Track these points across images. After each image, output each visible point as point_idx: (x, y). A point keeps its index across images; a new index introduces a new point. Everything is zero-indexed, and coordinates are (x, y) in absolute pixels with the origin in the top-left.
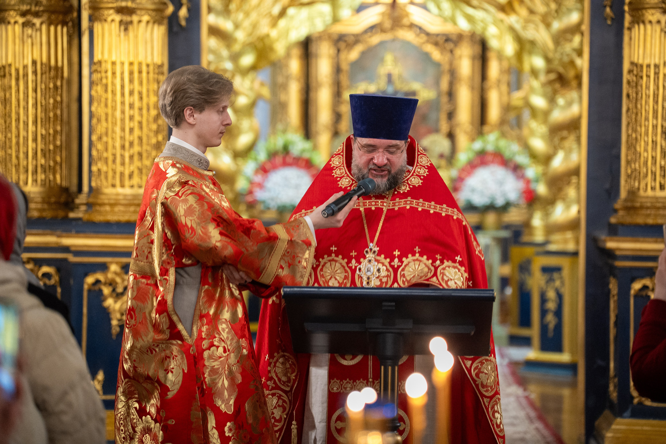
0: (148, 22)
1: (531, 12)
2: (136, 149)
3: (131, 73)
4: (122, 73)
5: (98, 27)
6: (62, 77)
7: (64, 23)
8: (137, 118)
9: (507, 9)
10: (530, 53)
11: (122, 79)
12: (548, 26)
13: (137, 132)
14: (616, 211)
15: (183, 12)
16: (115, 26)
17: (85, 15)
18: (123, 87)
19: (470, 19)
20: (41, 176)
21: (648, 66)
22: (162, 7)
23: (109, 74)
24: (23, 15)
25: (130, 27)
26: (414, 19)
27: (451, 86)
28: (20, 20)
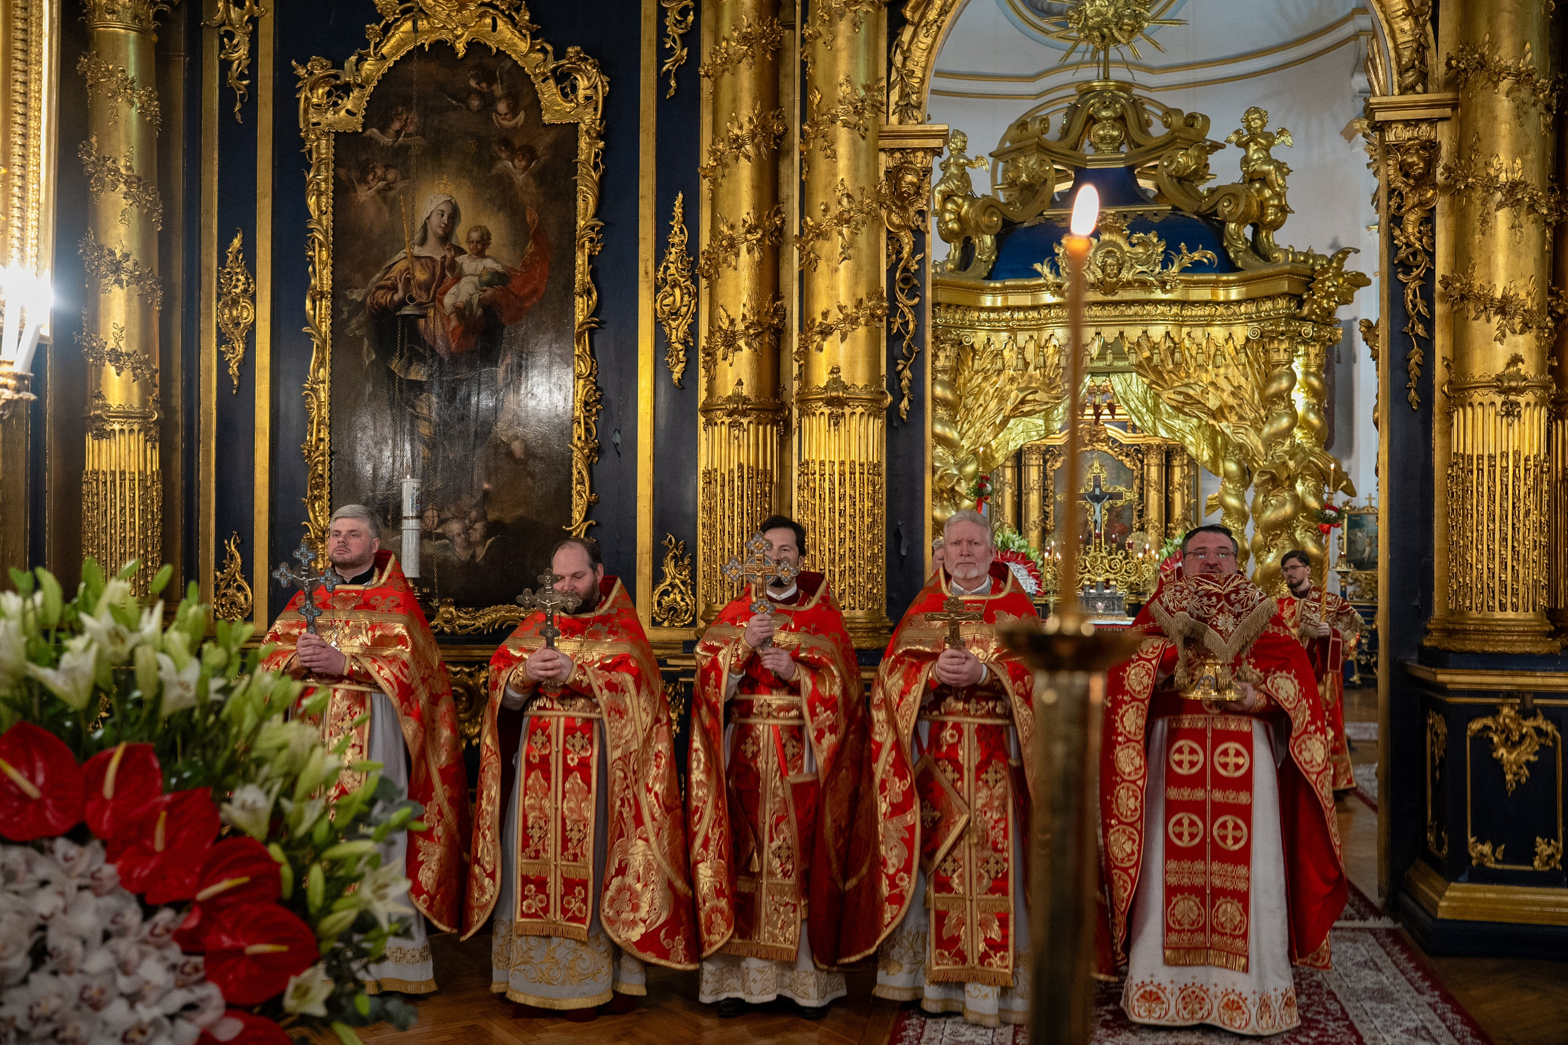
0: (862, 414)
1: (1241, 418)
2: (848, 563)
3: (842, 474)
4: (832, 475)
5: (806, 421)
6: (771, 482)
7: (775, 422)
8: (849, 527)
9: (1219, 416)
10: (1224, 459)
11: (832, 482)
12: (1259, 431)
14: (1427, 632)
15: (905, 404)
16: (824, 421)
17: (795, 412)
18: (832, 491)
19: (1169, 428)
21: (1480, 457)
22: (879, 397)
23: (817, 476)
24: (730, 414)
25: (842, 421)
26: (1110, 433)
27: (1142, 489)
28: (727, 420)
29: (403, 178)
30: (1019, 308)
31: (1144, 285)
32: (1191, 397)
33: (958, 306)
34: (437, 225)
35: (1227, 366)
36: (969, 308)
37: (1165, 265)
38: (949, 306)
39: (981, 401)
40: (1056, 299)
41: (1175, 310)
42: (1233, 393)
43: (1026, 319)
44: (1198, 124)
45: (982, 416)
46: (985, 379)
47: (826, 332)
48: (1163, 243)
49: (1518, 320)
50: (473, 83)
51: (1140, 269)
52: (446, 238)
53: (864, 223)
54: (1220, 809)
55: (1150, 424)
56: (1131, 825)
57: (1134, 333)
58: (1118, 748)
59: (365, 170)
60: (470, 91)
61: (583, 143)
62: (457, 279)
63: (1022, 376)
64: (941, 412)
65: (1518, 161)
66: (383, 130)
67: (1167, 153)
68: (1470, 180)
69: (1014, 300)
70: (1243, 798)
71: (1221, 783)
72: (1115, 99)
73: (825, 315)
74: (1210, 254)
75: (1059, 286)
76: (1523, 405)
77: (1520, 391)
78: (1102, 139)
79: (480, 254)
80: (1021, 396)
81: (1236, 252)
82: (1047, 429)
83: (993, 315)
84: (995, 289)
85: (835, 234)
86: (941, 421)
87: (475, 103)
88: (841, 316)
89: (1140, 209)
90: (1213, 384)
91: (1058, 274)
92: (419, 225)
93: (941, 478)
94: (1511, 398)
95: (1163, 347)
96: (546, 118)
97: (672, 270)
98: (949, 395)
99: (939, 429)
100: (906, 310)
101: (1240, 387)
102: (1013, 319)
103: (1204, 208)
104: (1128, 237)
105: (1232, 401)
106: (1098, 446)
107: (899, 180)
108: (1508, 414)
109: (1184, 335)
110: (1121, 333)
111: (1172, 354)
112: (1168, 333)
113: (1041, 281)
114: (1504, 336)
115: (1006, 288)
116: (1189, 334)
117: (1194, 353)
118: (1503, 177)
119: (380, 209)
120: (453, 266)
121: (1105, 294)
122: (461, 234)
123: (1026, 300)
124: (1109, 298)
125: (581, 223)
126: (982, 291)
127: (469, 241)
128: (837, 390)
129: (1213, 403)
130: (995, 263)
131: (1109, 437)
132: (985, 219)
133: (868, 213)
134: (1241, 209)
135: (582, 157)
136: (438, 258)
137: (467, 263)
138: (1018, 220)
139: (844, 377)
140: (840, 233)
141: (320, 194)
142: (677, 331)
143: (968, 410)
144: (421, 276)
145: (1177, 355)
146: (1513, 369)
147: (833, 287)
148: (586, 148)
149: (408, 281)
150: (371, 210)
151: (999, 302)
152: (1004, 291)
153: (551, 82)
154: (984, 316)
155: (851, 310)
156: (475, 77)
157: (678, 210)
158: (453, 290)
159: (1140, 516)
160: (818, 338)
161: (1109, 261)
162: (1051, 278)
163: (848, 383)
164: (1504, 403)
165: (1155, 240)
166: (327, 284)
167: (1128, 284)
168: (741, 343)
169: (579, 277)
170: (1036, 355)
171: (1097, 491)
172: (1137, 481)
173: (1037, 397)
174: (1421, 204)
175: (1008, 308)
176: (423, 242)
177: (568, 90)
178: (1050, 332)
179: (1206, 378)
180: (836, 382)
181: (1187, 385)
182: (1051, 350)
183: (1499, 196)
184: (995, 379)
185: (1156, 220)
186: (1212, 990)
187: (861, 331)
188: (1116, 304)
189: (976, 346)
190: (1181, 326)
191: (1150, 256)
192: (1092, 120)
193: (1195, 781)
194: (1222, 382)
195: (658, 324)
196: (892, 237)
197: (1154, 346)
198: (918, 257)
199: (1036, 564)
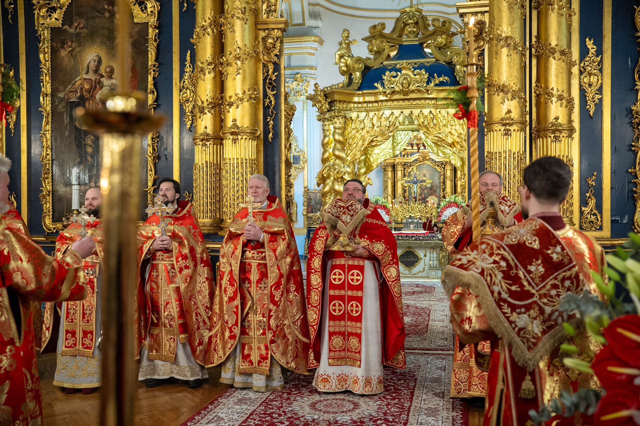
0: (246, 138)
1: (462, 147)
3: (238, 163)
4: (234, 164)
5: (225, 142)
8: (240, 185)
9: (452, 146)
11: (233, 167)
13: (240, 192)
15: (271, 135)
16: (231, 141)
18: (234, 171)
19: (444, 153)
20: (209, 214)
21: (496, 153)
22: (254, 131)
23: (228, 164)
24: (202, 140)
25: (237, 141)
26: (431, 157)
27: (444, 180)
28: (201, 143)
29: (79, 46)
30: (370, 102)
31: (419, 91)
32: (441, 138)
33: (344, 102)
34: (93, 65)
35: (455, 125)
36: (350, 102)
37: (428, 83)
38: (340, 101)
39: (355, 141)
40: (385, 98)
41: (433, 102)
42: (458, 136)
43: (373, 107)
44: (447, 25)
45: (356, 147)
46: (357, 132)
47: (231, 105)
48: (427, 74)
49: (510, 95)
50: (106, 7)
51: (418, 85)
52: (96, 71)
53: (246, 59)
54: (351, 298)
55: (436, 151)
56: (315, 307)
57: (416, 112)
58: (312, 275)
59: (63, 43)
60: (105, 10)
61: (150, 30)
62: (101, 88)
63: (372, 130)
64: (338, 146)
65: (509, 28)
66: (70, 26)
67: (434, 37)
68: (491, 36)
69: (367, 99)
70: (359, 294)
71: (352, 287)
72: (414, 15)
73: (230, 97)
74: (446, 78)
75: (385, 93)
76: (512, 130)
77: (511, 125)
78: (410, 32)
79: (110, 77)
80: (371, 138)
81: (460, 78)
82: (393, 154)
83: (360, 105)
84: (359, 94)
85: (234, 64)
86: (338, 149)
87: (107, 15)
88: (236, 98)
89: (422, 60)
90: (450, 132)
91: (384, 88)
92: (86, 66)
93: (337, 173)
94: (507, 127)
95: (429, 118)
96: (136, 20)
97: (187, 83)
98: (341, 138)
99: (337, 153)
100: (271, 96)
101: (461, 134)
102: (367, 107)
103: (448, 59)
104: (413, 72)
105: (458, 140)
106: (426, 162)
107: (266, 41)
108: (506, 134)
109: (438, 112)
110: (412, 112)
111: (433, 120)
112: (431, 112)
113: (377, 91)
114: (504, 101)
115: (364, 94)
116: (440, 112)
117: (442, 119)
118: (504, 35)
119: (70, 59)
120: (100, 82)
121: (404, 95)
122: (102, 70)
123: (372, 99)
124: (406, 97)
125: (150, 63)
126: (353, 95)
127: (106, 72)
128: (234, 129)
129: (450, 140)
130: (361, 84)
131: (430, 159)
132: (356, 66)
133: (248, 55)
134: (461, 59)
135: (150, 37)
136: (94, 79)
137: (105, 81)
138: (372, 66)
139: (239, 123)
140: (236, 64)
141: (45, 53)
142: (188, 107)
143: (350, 145)
144: (87, 86)
145: (435, 121)
146: (507, 115)
147: (234, 86)
148: (152, 33)
149: (82, 89)
150: (66, 60)
151: (361, 99)
152: (363, 95)
153: (137, 5)
154: (356, 105)
155: (240, 95)
156: (107, 4)
157: (188, 58)
158: (100, 92)
159: (443, 191)
160: (228, 107)
161: (404, 82)
162: (381, 89)
163: (240, 126)
164: (504, 130)
165: (424, 73)
166: (49, 91)
167: (413, 91)
168: (206, 111)
169: (149, 86)
170: (377, 121)
171: (415, 179)
172: (442, 177)
173: (378, 139)
174: (479, 47)
175: (366, 102)
176: (87, 73)
177: (144, 9)
178: (383, 112)
179: (447, 130)
180: (235, 125)
181: (439, 133)
182: (383, 119)
183: (502, 43)
184: (361, 132)
185: (428, 65)
186: (350, 375)
187: (246, 104)
188: (409, 100)
189: (353, 118)
190: (436, 109)
191: (422, 79)
192: (406, 25)
193: (341, 287)
194: (453, 132)
195: (181, 105)
196: (265, 66)
197: (426, 117)
198: (276, 74)
199: (389, 210)
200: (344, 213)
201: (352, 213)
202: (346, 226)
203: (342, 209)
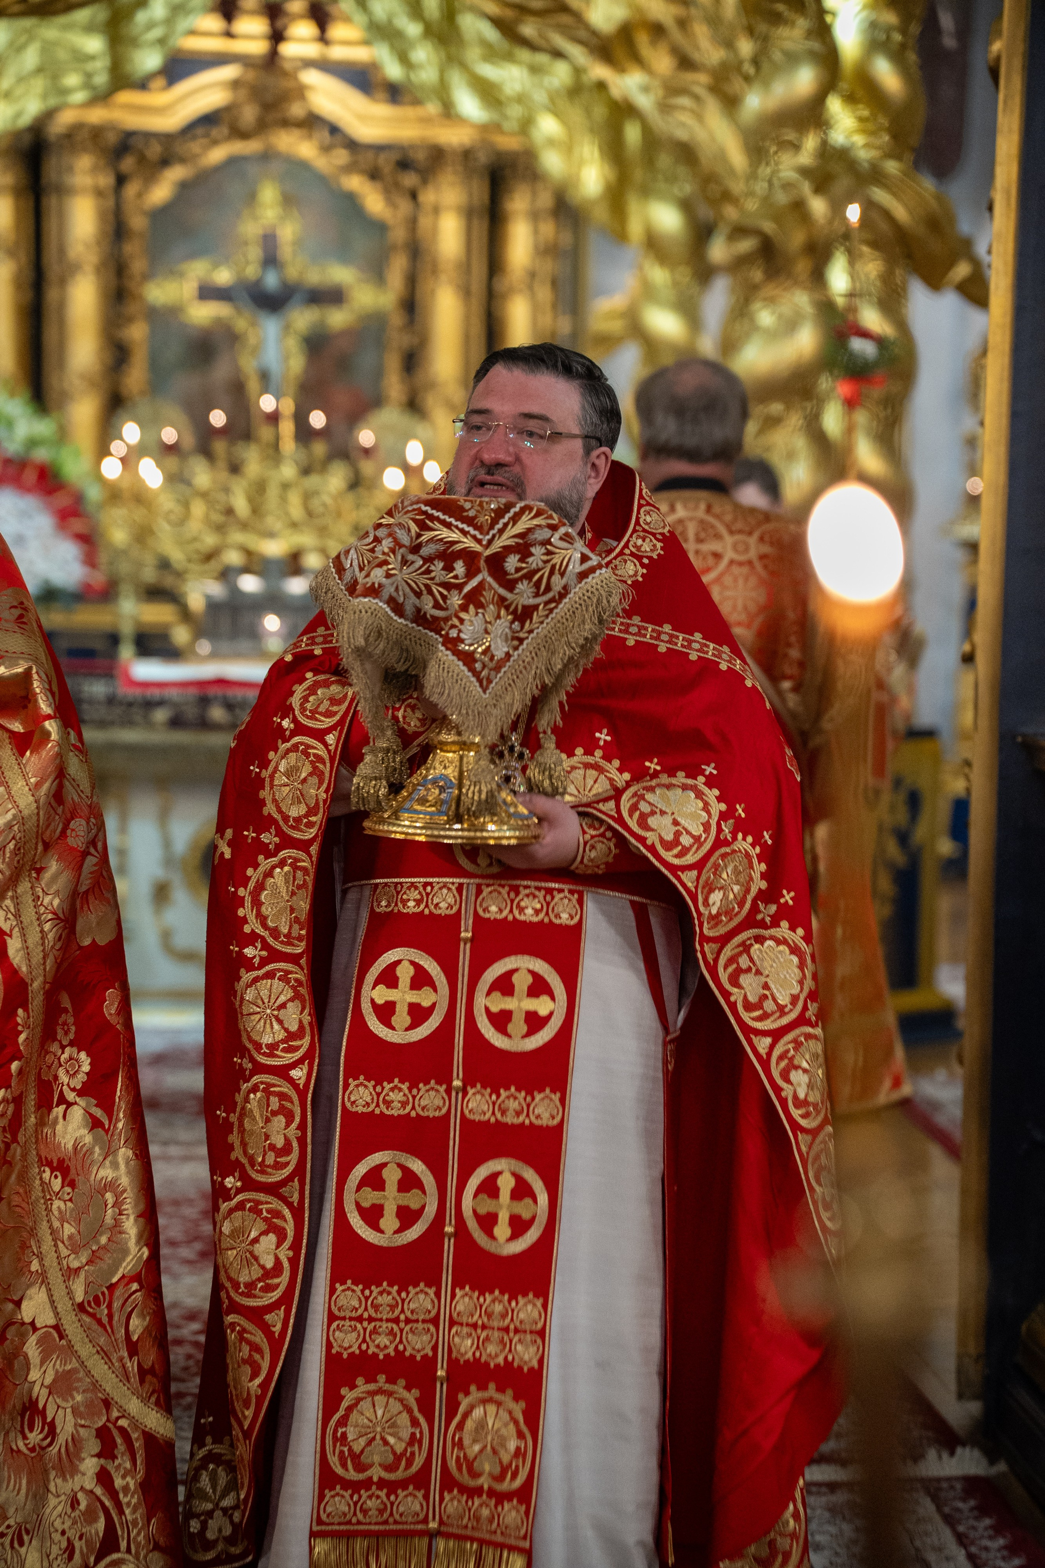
58: (246, 976)
70: (543, 1108)
71: (492, 1067)
193: (424, 1061)
200: (474, 599)
201: (524, 594)
202: (484, 684)
203: (460, 568)
